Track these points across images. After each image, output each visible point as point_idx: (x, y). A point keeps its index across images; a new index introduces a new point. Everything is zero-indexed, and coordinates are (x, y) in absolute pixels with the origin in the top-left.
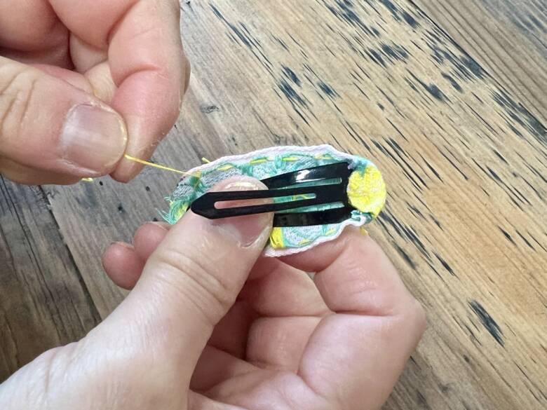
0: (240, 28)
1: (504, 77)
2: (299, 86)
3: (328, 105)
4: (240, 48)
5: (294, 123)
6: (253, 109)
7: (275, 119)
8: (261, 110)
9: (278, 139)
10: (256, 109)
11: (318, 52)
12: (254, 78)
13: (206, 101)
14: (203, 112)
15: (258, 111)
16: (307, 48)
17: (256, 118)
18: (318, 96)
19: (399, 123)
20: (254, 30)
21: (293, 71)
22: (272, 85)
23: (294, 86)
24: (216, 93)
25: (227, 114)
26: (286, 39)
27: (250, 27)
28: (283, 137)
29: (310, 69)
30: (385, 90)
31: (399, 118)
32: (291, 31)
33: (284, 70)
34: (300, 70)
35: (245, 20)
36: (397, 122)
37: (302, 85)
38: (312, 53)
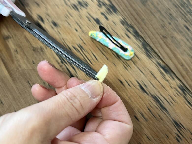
1: (125, 12)
3: (55, 31)
11: (52, 7)
13: (6, 34)
18: (51, 27)
19: (83, 37)
23: (42, 24)
25: (14, 39)
28: (37, 48)
29: (48, 15)
30: (78, 22)
31: (83, 35)
33: (38, 17)
34: (44, 16)
36: (82, 36)
37: (45, 23)
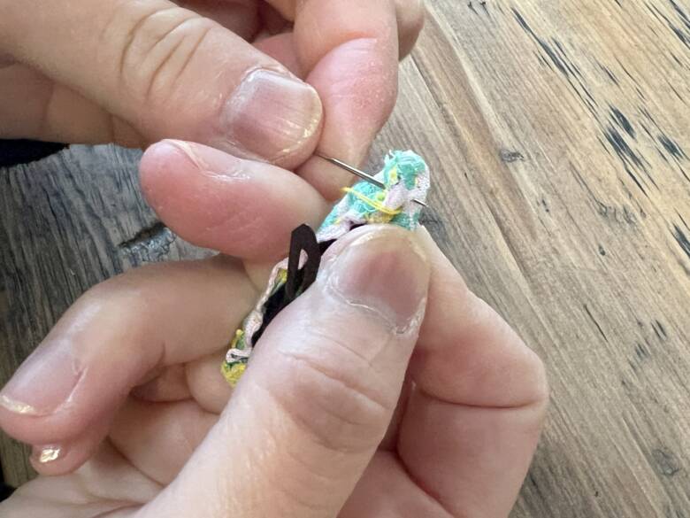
0: (553, 47)
2: (633, 137)
3: (673, 169)
4: (553, 75)
5: (627, 190)
6: (570, 163)
7: (600, 180)
8: (582, 167)
9: (604, 209)
10: (574, 163)
11: (660, 92)
12: (571, 119)
13: (507, 145)
14: (503, 160)
15: (577, 167)
16: (644, 85)
17: (574, 176)
18: (658, 155)
20: (572, 52)
21: (625, 116)
22: (596, 131)
23: (626, 137)
24: (521, 136)
25: (536, 167)
26: (616, 69)
27: (566, 46)
28: (610, 208)
29: (648, 116)
32: (622, 58)
33: (613, 114)
34: (636, 115)
35: (560, 36)
37: (637, 136)
38: (651, 93)
